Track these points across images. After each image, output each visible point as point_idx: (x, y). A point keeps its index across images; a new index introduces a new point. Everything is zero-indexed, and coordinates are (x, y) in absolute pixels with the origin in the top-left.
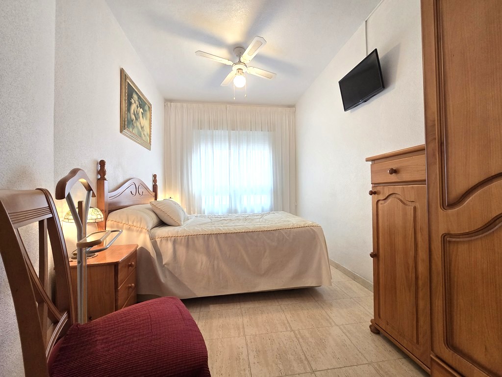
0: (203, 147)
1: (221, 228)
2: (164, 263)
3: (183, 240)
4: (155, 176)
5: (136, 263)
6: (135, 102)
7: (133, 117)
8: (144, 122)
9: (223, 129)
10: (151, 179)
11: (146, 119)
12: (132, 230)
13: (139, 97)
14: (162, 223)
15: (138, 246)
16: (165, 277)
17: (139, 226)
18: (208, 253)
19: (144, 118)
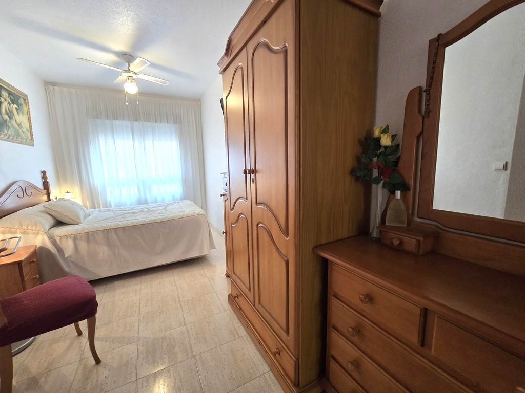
0: (102, 140)
1: (120, 223)
2: (66, 256)
3: (83, 236)
4: (44, 173)
5: (37, 259)
6: (5, 100)
7: (6, 117)
8: (21, 118)
9: (124, 120)
10: (40, 176)
11: (23, 114)
12: (28, 233)
13: (10, 93)
14: (59, 223)
15: (37, 246)
16: (69, 266)
17: (34, 229)
18: (109, 243)
19: (21, 114)
